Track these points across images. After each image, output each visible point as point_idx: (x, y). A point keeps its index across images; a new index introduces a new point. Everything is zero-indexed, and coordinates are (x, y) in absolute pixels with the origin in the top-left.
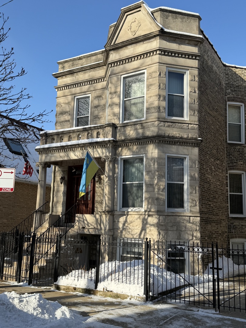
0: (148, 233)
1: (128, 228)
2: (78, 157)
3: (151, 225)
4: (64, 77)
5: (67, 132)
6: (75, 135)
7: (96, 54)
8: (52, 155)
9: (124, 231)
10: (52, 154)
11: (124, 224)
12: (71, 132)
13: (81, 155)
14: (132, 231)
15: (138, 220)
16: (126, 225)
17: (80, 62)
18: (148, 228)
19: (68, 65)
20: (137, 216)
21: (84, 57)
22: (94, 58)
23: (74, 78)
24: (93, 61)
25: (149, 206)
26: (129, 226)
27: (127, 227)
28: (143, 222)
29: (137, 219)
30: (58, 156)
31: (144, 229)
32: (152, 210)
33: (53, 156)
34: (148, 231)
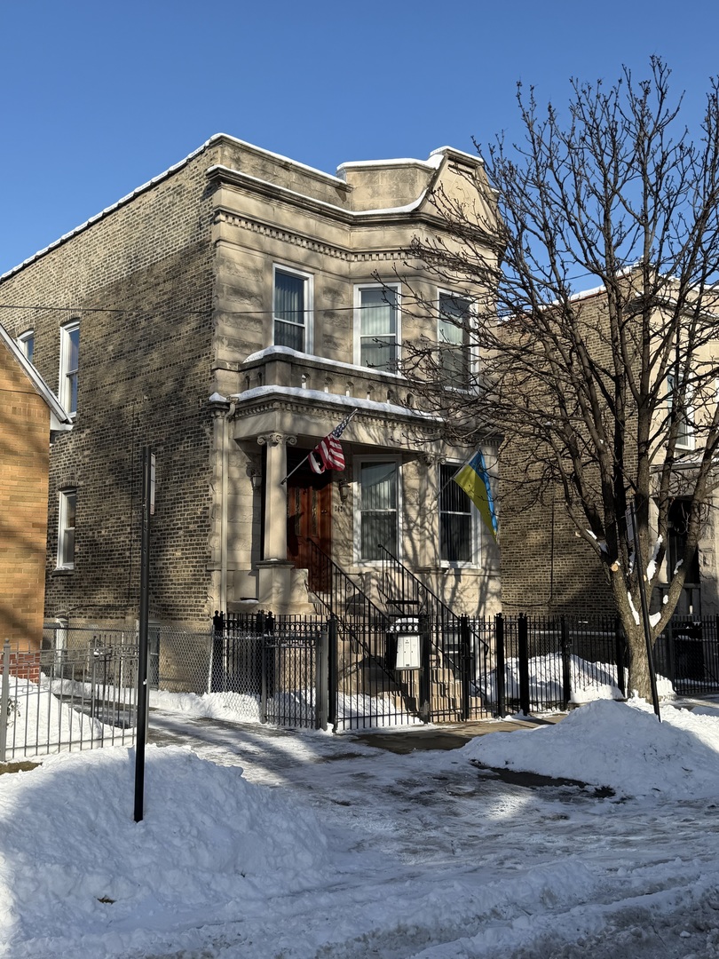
0: (489, 609)
1: (460, 600)
2: (376, 441)
3: (493, 594)
4: (243, 191)
5: (342, 371)
6: (361, 386)
7: (323, 180)
8: (313, 421)
9: (454, 607)
10: (312, 417)
11: (453, 594)
12: (354, 374)
13: (382, 438)
14: (465, 606)
15: (474, 585)
16: (457, 594)
17: (283, 173)
18: (489, 599)
19: (252, 163)
20: (473, 578)
21: (297, 170)
22: (317, 185)
23: (269, 208)
24: (316, 194)
25: (489, 560)
26: (462, 596)
27: (459, 597)
28: (481, 588)
29: (472, 585)
30: (328, 425)
31: (482, 602)
32: (493, 567)
33: (315, 423)
34: (488, 604)
